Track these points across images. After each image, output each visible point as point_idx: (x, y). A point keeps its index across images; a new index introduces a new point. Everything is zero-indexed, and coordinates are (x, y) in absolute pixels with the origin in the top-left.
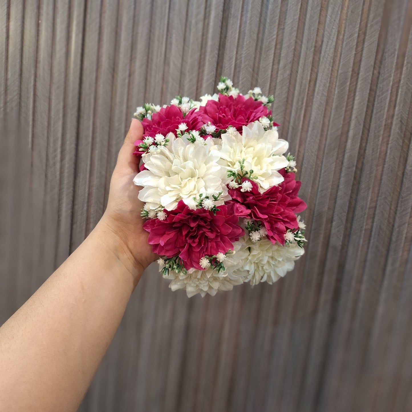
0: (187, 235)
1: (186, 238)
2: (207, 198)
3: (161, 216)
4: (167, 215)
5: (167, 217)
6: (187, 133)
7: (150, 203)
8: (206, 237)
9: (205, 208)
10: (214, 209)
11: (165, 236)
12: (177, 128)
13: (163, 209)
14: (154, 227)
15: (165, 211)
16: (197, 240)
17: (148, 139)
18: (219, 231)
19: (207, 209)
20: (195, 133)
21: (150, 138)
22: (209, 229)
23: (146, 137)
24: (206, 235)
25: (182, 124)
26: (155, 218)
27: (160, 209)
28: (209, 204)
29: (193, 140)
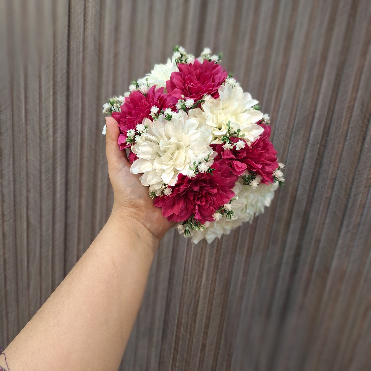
0: (194, 199)
1: (194, 202)
2: (200, 163)
3: (168, 192)
4: (172, 189)
5: (172, 191)
6: (161, 115)
7: (154, 184)
8: (211, 194)
9: (202, 172)
10: (210, 170)
11: (176, 206)
12: (150, 112)
13: (167, 186)
14: (164, 202)
15: (169, 187)
16: (204, 200)
17: (130, 132)
18: (219, 185)
19: (204, 173)
20: (168, 111)
21: (131, 130)
22: (210, 187)
23: (127, 131)
24: (209, 193)
25: (152, 107)
26: (162, 195)
27: (164, 187)
28: (204, 168)
29: (169, 118)
